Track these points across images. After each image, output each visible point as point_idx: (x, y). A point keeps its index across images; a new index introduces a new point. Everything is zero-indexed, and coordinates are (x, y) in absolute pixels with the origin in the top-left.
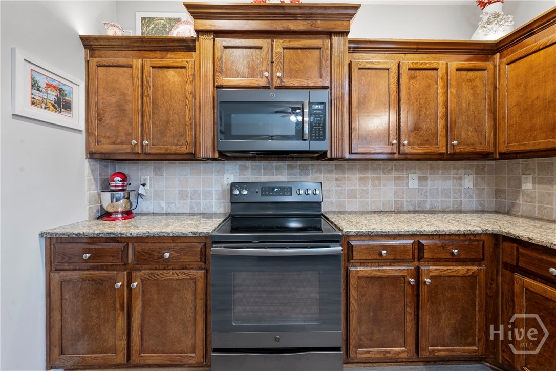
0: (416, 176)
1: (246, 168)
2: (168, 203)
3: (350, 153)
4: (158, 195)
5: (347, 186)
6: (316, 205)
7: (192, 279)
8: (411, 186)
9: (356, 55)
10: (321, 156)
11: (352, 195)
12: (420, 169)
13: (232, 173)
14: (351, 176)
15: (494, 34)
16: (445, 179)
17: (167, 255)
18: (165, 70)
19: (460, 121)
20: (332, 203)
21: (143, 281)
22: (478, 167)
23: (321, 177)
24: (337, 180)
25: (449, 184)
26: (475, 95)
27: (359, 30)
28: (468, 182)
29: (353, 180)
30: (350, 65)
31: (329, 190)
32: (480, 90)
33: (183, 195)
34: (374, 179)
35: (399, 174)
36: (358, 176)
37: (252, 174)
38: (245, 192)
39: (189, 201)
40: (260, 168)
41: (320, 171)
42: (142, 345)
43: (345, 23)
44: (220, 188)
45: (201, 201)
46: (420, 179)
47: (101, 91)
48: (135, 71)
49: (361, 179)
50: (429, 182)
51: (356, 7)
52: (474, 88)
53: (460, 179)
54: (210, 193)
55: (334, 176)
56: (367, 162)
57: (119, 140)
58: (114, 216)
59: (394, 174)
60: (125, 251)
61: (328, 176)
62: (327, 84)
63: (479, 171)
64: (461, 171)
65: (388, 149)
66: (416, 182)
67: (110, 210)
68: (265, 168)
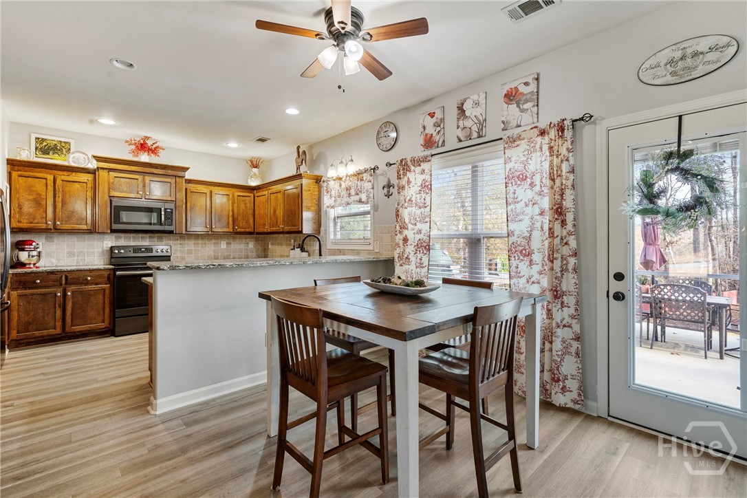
0: (225, 242)
1: (120, 237)
2: (58, 260)
3: (186, 231)
4: (49, 255)
5: (187, 248)
6: (168, 258)
7: (102, 289)
8: (222, 247)
9: (189, 185)
10: (171, 232)
11: (190, 252)
12: (227, 239)
13: (109, 242)
14: (189, 242)
15: (253, 183)
16: (240, 244)
17: (89, 278)
18: (71, 183)
19: (239, 218)
20: (178, 257)
21: (72, 292)
22: (256, 238)
23: (171, 243)
24: (180, 244)
25: (242, 246)
26: (246, 207)
27: (188, 175)
28: (251, 245)
29: (190, 245)
30: (186, 189)
31: (176, 250)
32: (248, 205)
33: (71, 254)
34: (202, 244)
35: (216, 241)
36: (193, 242)
37: (124, 241)
38: (122, 251)
39: (76, 258)
40: (130, 238)
41: (170, 239)
42: (72, 323)
43: (183, 173)
44: (100, 250)
45: (86, 258)
46: (227, 243)
47: (21, 191)
48: (48, 182)
49: (194, 244)
50: (232, 245)
51: (188, 169)
52: (246, 204)
53: (248, 243)
54: (93, 253)
55: (179, 242)
56: (197, 236)
57: (36, 221)
58: (27, 266)
59: (213, 241)
60: (61, 278)
61: (176, 242)
62: (174, 199)
63: (257, 240)
64: (248, 240)
65: (206, 230)
66: (225, 245)
67: (27, 262)
68: (133, 238)
